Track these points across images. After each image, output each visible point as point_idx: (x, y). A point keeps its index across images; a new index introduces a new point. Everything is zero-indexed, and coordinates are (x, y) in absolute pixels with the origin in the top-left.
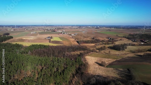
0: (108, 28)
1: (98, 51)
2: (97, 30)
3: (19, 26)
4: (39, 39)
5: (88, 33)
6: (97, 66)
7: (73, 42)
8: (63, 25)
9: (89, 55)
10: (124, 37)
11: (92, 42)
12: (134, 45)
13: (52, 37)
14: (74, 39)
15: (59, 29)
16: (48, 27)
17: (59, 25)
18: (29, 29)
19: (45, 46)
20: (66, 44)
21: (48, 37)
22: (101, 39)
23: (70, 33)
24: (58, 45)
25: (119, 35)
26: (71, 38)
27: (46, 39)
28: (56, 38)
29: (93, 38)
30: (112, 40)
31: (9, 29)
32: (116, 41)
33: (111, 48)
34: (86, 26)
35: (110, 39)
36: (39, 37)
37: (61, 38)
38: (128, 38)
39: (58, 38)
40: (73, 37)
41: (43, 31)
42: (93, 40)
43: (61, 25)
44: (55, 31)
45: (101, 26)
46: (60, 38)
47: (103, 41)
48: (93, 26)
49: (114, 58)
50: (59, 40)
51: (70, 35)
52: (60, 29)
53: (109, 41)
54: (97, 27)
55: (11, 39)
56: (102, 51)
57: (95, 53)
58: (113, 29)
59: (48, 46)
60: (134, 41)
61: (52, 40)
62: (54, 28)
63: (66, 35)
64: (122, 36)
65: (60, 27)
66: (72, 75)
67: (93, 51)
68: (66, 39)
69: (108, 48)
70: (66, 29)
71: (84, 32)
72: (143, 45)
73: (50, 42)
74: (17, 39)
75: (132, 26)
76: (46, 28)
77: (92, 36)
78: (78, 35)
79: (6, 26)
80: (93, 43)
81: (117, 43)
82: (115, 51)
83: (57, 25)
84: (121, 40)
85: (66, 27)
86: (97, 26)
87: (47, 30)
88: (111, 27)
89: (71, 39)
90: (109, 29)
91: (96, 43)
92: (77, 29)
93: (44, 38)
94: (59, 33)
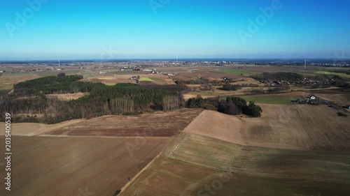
5: (197, 72)
8: (152, 60)
10: (250, 77)
12: (257, 86)
15: (144, 66)
21: (133, 77)
23: (165, 73)
25: (245, 75)
26: (167, 78)
27: (130, 79)
28: (144, 78)
29: (201, 78)
30: (229, 80)
32: (234, 82)
35: (227, 79)
38: (256, 78)
41: (118, 70)
42: (200, 80)
43: (147, 60)
44: (139, 70)
46: (150, 78)
47: (214, 82)
51: (167, 75)
52: (146, 66)
53: (223, 81)
60: (263, 82)
61: (140, 80)
62: (134, 65)
63: (158, 75)
65: (146, 64)
68: (160, 80)
70: (158, 66)
73: (137, 82)
77: (200, 76)
78: (179, 74)
80: (198, 84)
84: (243, 80)
85: (158, 64)
87: (124, 68)
89: (167, 80)
91: (202, 84)
93: (127, 78)
94: (147, 73)
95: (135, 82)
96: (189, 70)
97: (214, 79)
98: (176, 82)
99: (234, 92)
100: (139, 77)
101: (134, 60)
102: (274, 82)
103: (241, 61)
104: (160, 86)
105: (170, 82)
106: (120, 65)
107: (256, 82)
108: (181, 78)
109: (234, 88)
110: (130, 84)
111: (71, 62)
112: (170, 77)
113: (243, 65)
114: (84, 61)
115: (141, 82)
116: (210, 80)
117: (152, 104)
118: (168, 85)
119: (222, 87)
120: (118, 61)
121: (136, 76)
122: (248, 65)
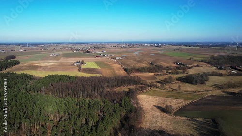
0: (176, 47)
1: (159, 85)
2: (157, 50)
3: (32, 44)
4: (63, 66)
6: (158, 113)
7: (118, 70)
8: (104, 42)
9: (144, 93)
11: (150, 70)
12: (220, 75)
13: (83, 61)
14: (120, 66)
15: (96, 48)
16: (79, 45)
17: (97, 42)
18: (48, 49)
19: (70, 78)
20: (106, 73)
21: (78, 62)
22: (165, 65)
23: (113, 56)
24: (92, 75)
25: (195, 58)
26: (115, 63)
27: (73, 65)
28: (90, 64)
29: (152, 64)
30: (183, 67)
31: (16, 49)
32: (190, 68)
33: (181, 80)
34: (141, 44)
35: (180, 64)
36: (62, 61)
37: (98, 64)
39: (94, 63)
40: (118, 62)
41: (71, 52)
42: (152, 67)
43: (101, 43)
44: (89, 52)
45: (165, 44)
46: (96, 63)
47: (167, 68)
48: (151, 44)
49: (187, 99)
50: (95, 66)
51: (114, 58)
52: (98, 48)
54: (158, 45)
55: (16, 66)
56: (167, 86)
57: (155, 89)
58: (185, 47)
59: (76, 78)
60: (221, 68)
61: (83, 67)
62: (88, 47)
63: (106, 59)
64: (199, 59)
65: (99, 46)
66: (113, 131)
67: (150, 86)
68: (107, 66)
69: (177, 80)
70: (107, 48)
71: (137, 53)
72: (237, 74)
73: (79, 70)
74: (26, 66)
75: (215, 43)
76: (76, 47)
77: (150, 60)
78: (127, 58)
79: (13, 44)
80: (152, 72)
81: (191, 72)
82: (189, 85)
83: (93, 42)
84: (198, 66)
85: (108, 46)
86: (158, 43)
87: (78, 50)
88: (180, 44)
89: (115, 65)
90: (178, 47)
91: (156, 71)
92: (126, 48)
94: (95, 56)
98: (125, 70)
100: (83, 63)
102: (234, 68)
115: (84, 69)
116: (164, 67)
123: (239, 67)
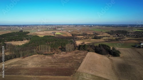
5: (81, 30)
7: (69, 35)
8: (62, 25)
10: (106, 32)
15: (58, 27)
23: (67, 30)
25: (103, 31)
28: (58, 33)
29: (84, 33)
32: (98, 35)
35: (95, 33)
36: (46, 32)
38: (108, 33)
41: (47, 29)
43: (60, 25)
44: (56, 29)
50: (60, 34)
51: (68, 31)
52: (59, 27)
53: (93, 35)
54: (91, 26)
60: (112, 35)
61: (55, 34)
62: (54, 27)
63: (64, 31)
68: (65, 34)
69: (91, 38)
70: (64, 27)
74: (33, 34)
80: (82, 36)
84: (102, 34)
91: (84, 36)
92: (73, 27)
93: (50, 33)
94: (59, 30)
95: (53, 35)
96: (78, 29)
97: (89, 34)
98: (72, 35)
99: (100, 40)
100: (55, 33)
101: (54, 24)
102: (117, 35)
103: (99, 25)
104: (65, 37)
105: (70, 35)
106: (48, 27)
107: (109, 35)
108: (74, 33)
109: (100, 38)
110: (50, 36)
111: (28, 25)
112: (69, 33)
113: (100, 27)
114: (33, 25)
115: (56, 35)
116: (88, 34)
117: (60, 47)
118: (68, 37)
119: (94, 37)
120: (47, 25)
121: (54, 32)
122: (103, 27)
123: (119, 34)
